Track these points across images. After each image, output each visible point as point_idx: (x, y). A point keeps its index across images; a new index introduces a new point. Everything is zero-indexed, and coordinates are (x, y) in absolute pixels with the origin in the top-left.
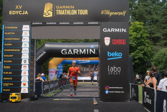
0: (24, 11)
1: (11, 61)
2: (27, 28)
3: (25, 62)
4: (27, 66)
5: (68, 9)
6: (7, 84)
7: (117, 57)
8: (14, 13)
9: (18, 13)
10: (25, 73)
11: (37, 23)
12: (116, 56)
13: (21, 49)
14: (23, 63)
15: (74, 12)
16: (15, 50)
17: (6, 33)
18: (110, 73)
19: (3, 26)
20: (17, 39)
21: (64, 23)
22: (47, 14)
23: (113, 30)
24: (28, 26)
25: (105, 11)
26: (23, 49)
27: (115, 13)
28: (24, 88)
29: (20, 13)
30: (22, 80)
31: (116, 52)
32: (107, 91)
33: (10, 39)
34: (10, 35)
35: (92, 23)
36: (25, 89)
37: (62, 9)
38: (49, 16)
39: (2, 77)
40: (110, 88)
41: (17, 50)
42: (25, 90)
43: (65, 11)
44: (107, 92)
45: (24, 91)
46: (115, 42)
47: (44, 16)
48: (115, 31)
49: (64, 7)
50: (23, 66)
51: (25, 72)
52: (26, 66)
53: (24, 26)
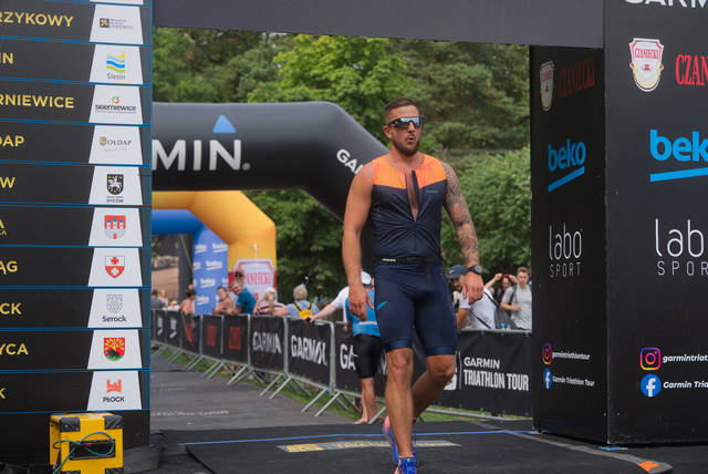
1: (9, 183)
3: (117, 185)
4: (133, 217)
10: (115, 268)
12: (696, 158)
13: (85, 94)
14: (98, 193)
16: (40, 101)
18: (667, 267)
20: (56, 21)
26: (100, 96)
28: (114, 377)
30: (94, 321)
32: (654, 380)
40: (666, 359)
41: (54, 102)
42: (117, 387)
44: (651, 387)
45: (114, 394)
46: (691, 74)
50: (99, 216)
51: (115, 261)
52: (122, 219)
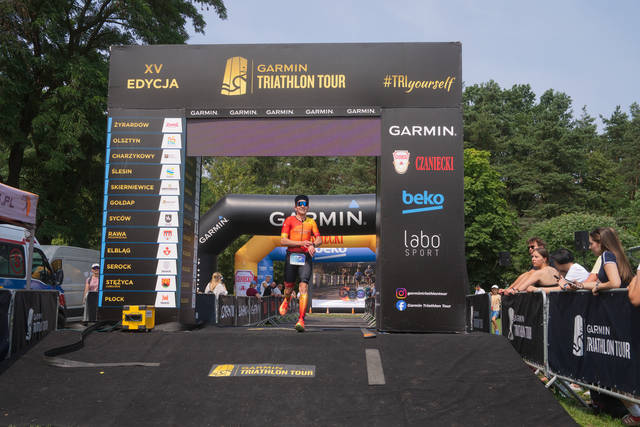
0: (167, 81)
1: (128, 219)
2: (176, 125)
4: (175, 232)
5: (289, 73)
6: (116, 283)
7: (429, 205)
8: (140, 84)
9: (152, 85)
10: (167, 251)
11: (202, 113)
12: (426, 203)
13: (158, 184)
14: (162, 222)
15: (309, 82)
16: (141, 187)
17: (116, 141)
19: (110, 120)
20: (148, 156)
21: (278, 112)
22: (232, 87)
23: (417, 130)
24: (179, 121)
25: (395, 77)
27: (424, 85)
28: (165, 294)
29: (158, 84)
30: (158, 272)
31: (426, 193)
33: (126, 156)
34: (128, 145)
35: (359, 111)
36: (166, 297)
37: (275, 74)
38: (237, 93)
39: (103, 261)
40: (409, 294)
41: (146, 187)
43: (281, 79)
44: (401, 306)
45: (165, 301)
46: (423, 165)
47: (224, 92)
48: (422, 132)
49: (279, 67)
50: (162, 230)
51: (167, 248)
52: (170, 232)
53: (167, 120)
